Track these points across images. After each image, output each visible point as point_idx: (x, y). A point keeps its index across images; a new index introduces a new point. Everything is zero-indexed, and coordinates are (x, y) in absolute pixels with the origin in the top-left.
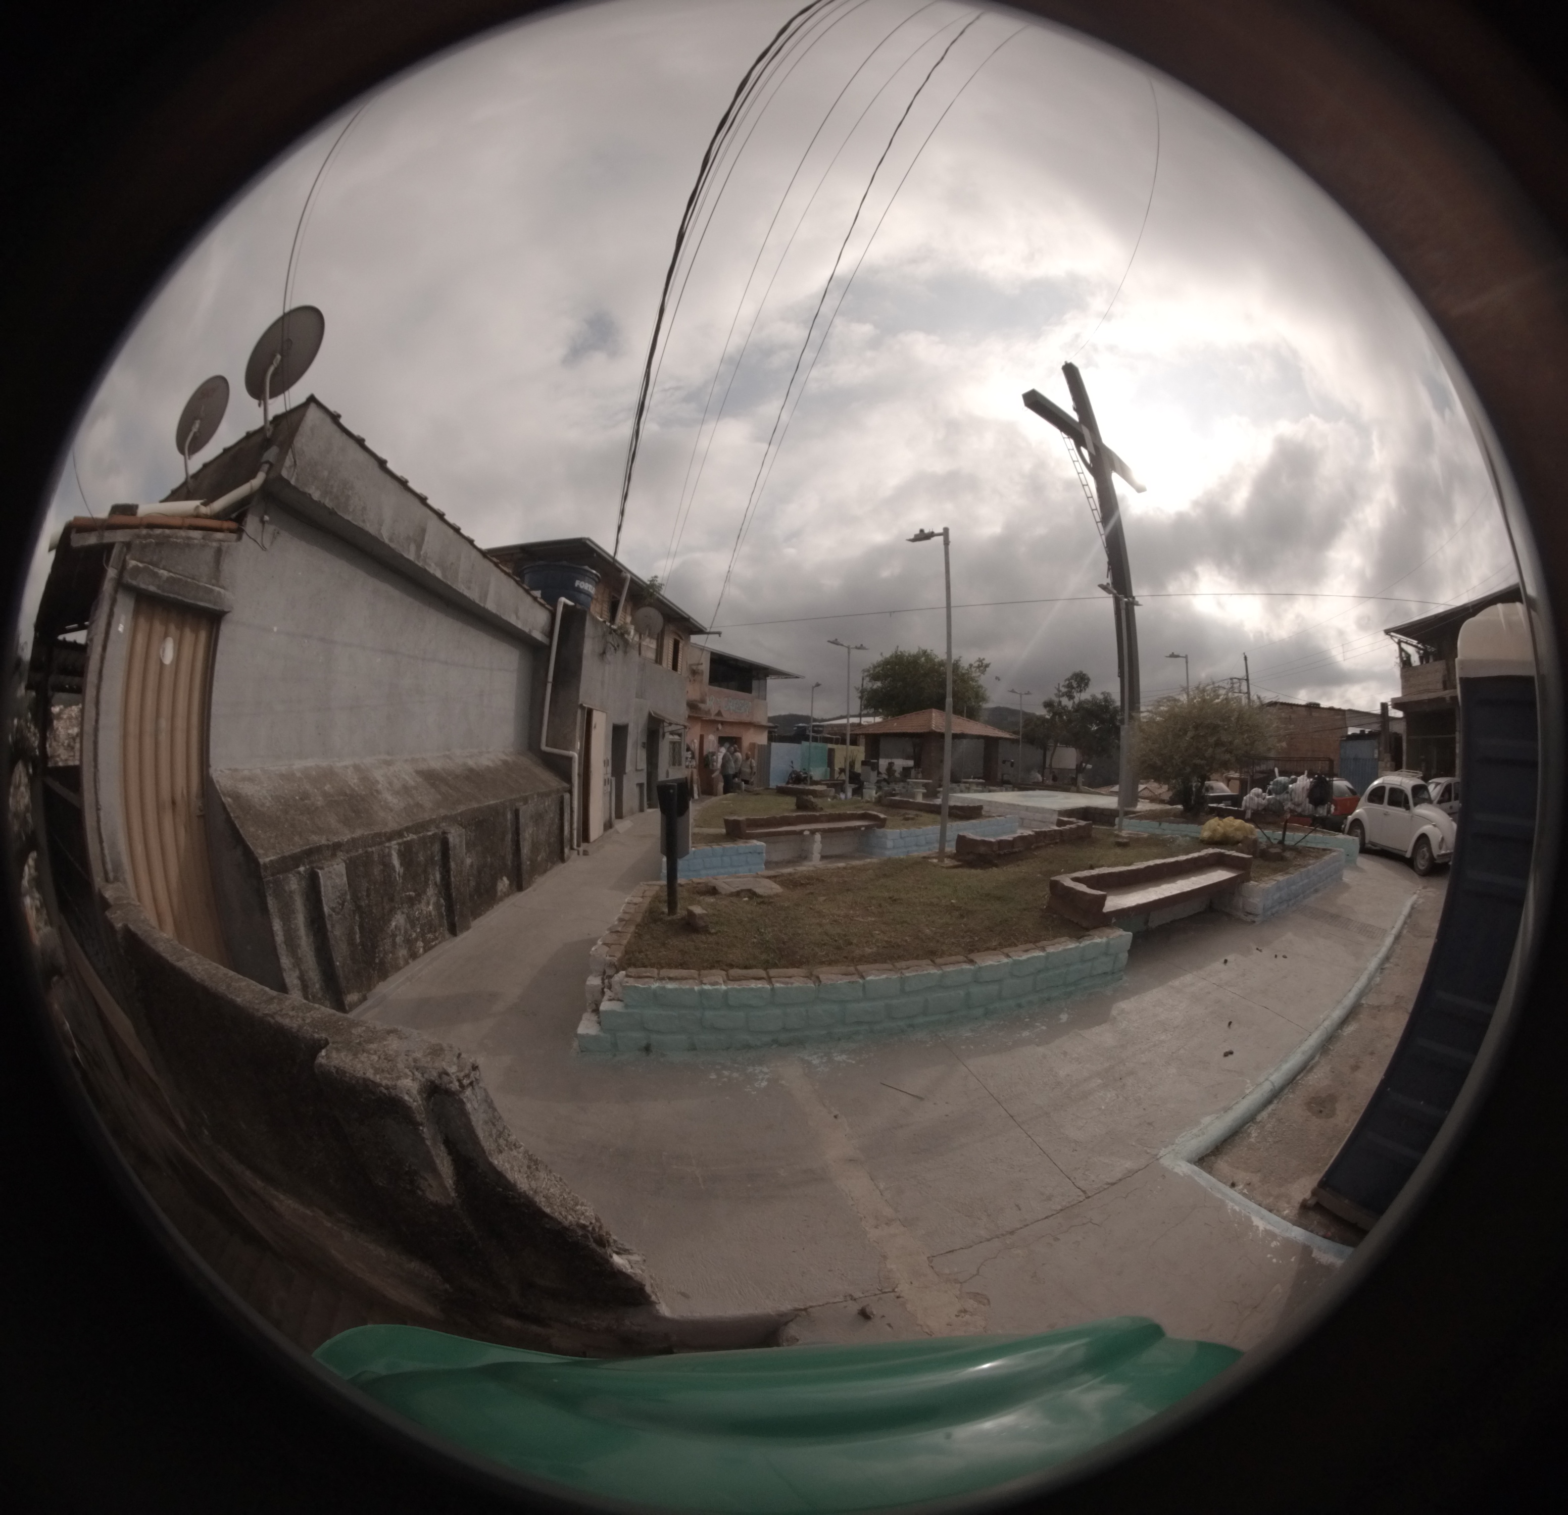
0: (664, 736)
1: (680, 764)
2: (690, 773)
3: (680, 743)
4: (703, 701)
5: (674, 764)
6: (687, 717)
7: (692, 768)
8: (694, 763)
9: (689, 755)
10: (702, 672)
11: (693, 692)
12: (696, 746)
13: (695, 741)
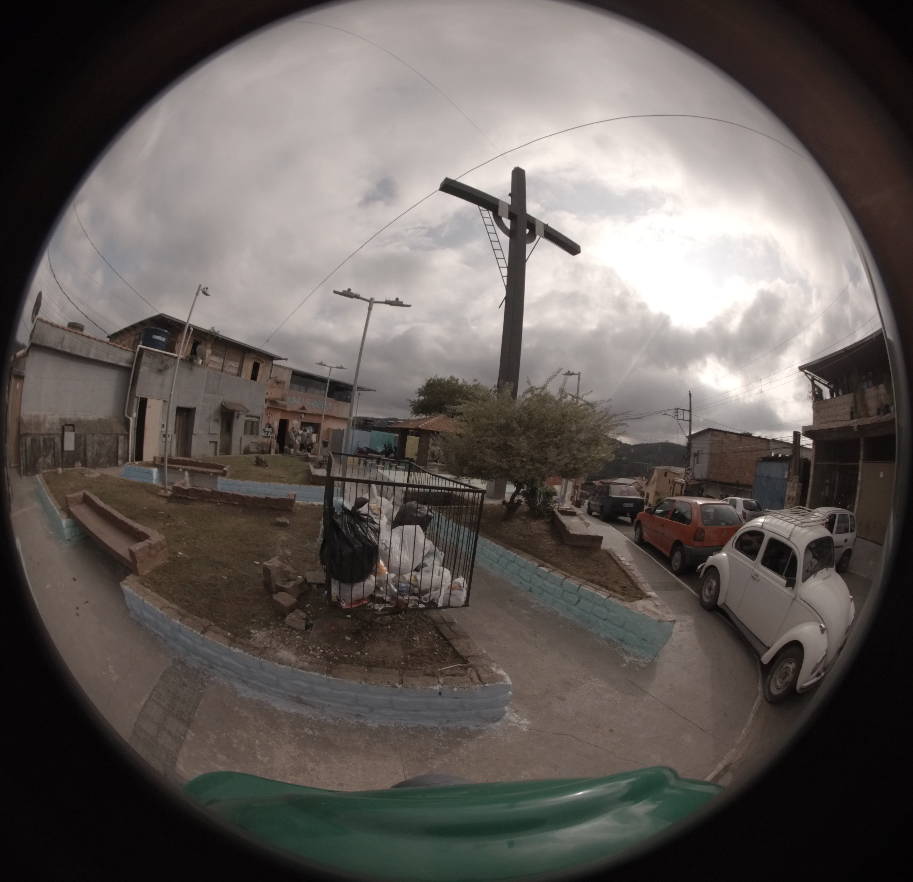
0: (238, 417)
1: (257, 434)
2: (270, 441)
3: (258, 423)
4: (283, 400)
5: (252, 433)
6: (266, 407)
7: (272, 437)
8: (274, 435)
9: (270, 430)
10: (284, 382)
11: (275, 394)
12: (276, 425)
13: (275, 422)
